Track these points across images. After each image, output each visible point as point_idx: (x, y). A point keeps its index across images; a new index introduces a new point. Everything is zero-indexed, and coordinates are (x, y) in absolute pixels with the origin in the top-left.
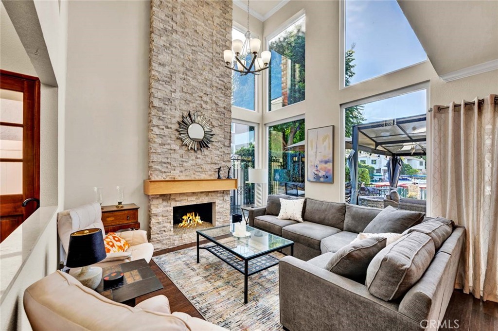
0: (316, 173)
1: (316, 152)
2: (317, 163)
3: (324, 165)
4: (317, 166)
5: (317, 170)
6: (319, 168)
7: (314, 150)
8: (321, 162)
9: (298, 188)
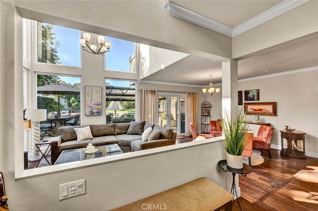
0: (91, 110)
1: (91, 99)
2: (92, 105)
3: (96, 106)
4: (92, 107)
5: (92, 109)
6: (93, 108)
7: (90, 98)
8: (94, 105)
9: (53, 122)
